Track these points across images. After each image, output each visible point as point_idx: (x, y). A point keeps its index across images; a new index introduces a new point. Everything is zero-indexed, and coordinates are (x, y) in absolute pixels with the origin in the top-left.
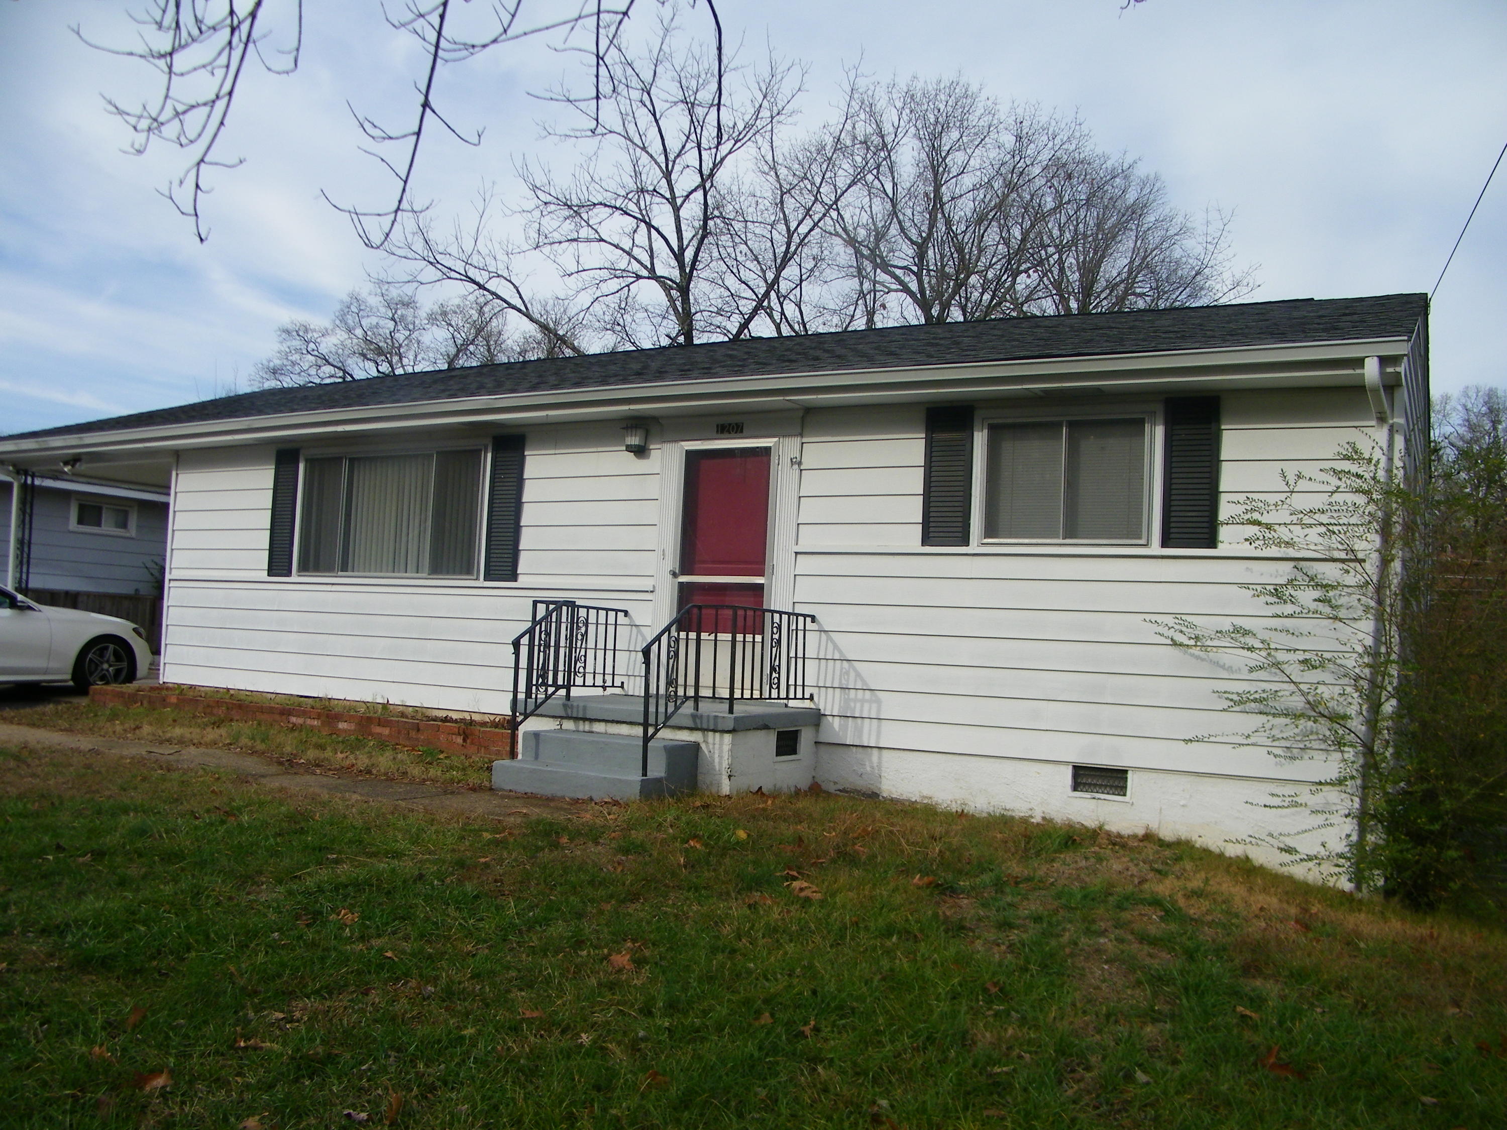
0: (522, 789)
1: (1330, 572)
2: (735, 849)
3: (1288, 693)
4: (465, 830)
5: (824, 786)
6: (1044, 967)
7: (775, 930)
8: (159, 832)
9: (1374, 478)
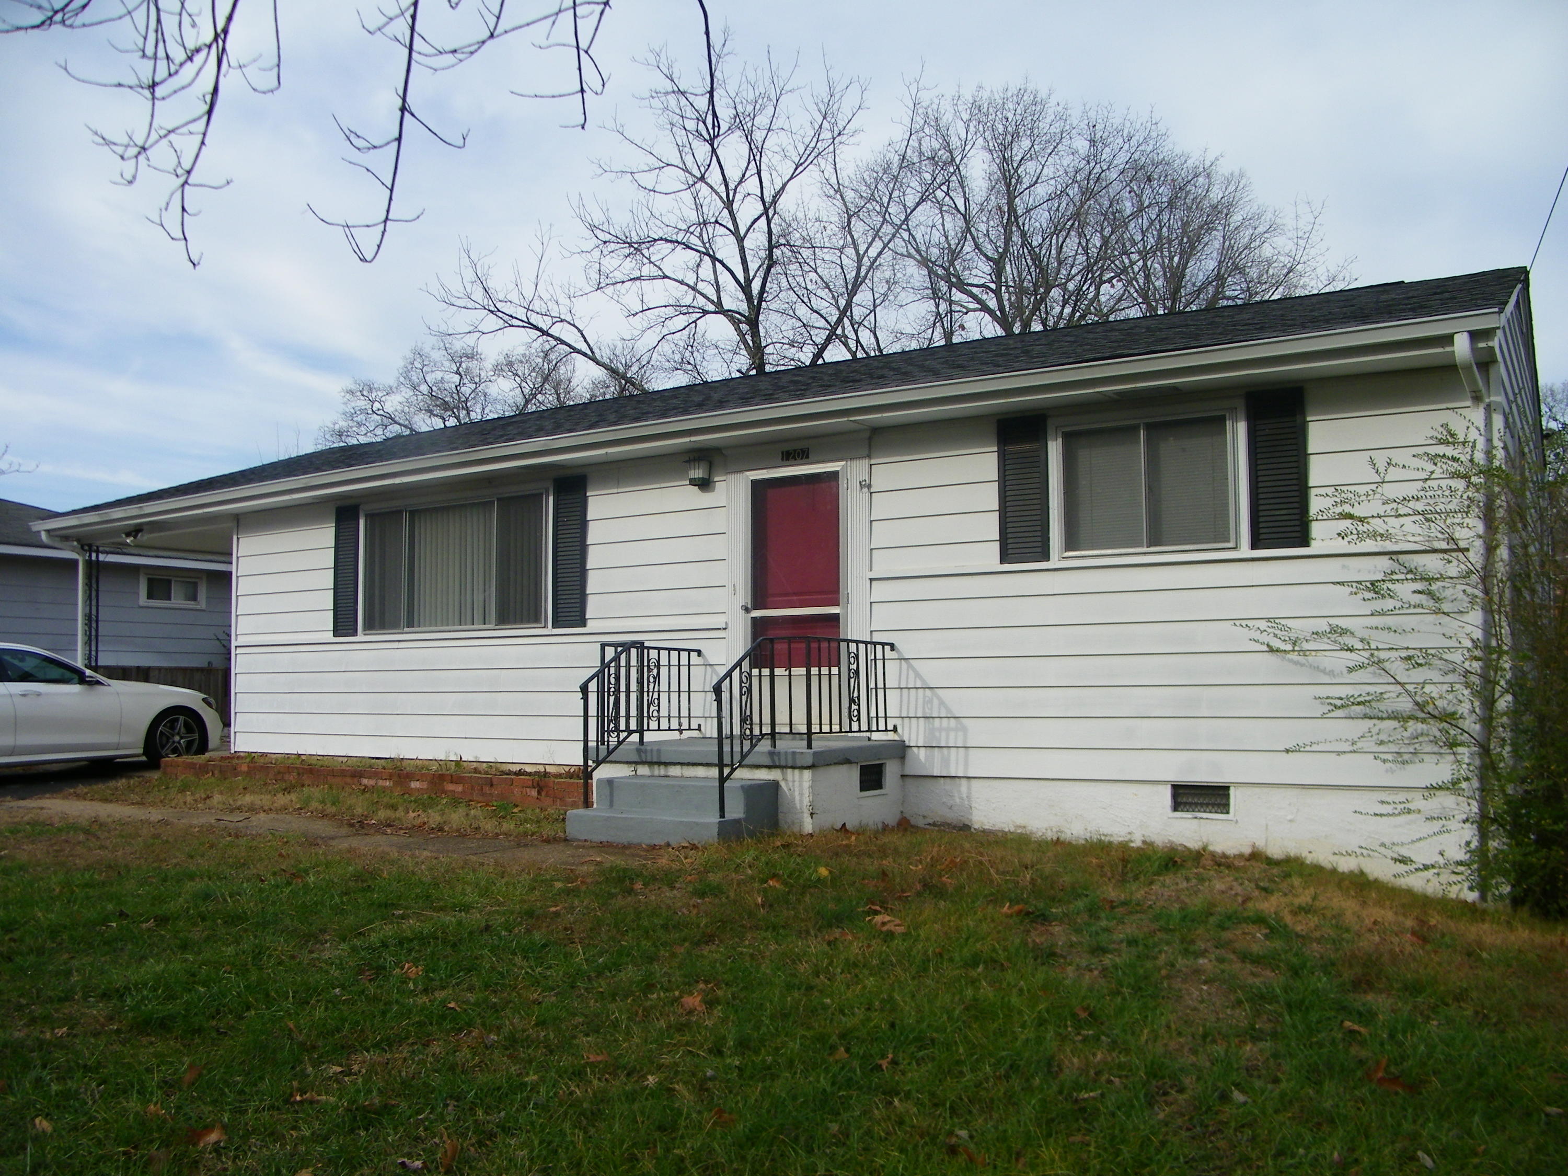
0: (597, 838)
1: (1432, 564)
2: (816, 887)
3: (1394, 695)
4: (536, 881)
5: (913, 822)
6: (1137, 989)
7: (855, 965)
8: (222, 895)
9: (1471, 461)
